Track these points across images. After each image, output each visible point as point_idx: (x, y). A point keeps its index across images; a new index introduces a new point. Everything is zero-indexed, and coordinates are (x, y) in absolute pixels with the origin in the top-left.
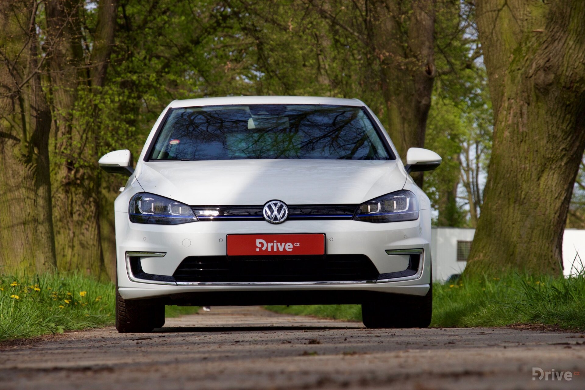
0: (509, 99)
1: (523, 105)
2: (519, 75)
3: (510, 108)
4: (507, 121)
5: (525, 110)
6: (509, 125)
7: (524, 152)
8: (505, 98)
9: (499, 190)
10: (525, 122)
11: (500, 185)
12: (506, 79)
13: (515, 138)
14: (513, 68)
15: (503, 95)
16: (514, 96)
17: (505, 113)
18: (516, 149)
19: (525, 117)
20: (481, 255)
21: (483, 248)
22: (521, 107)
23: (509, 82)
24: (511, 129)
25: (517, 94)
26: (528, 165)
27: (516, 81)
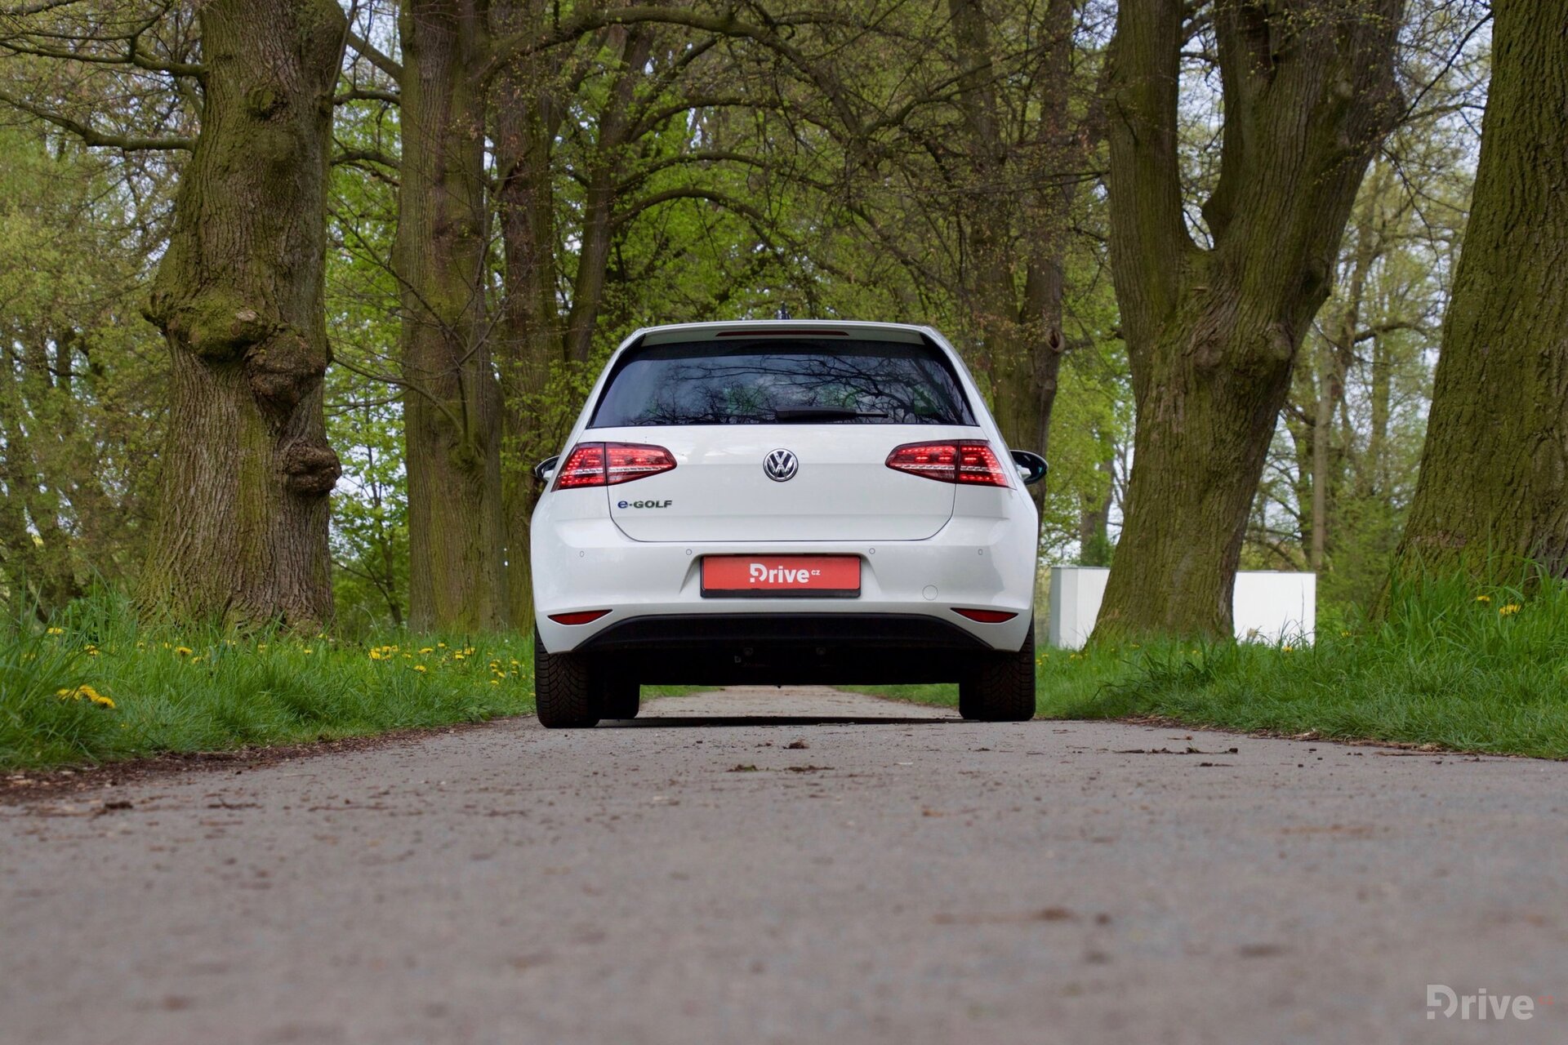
0: (1158, 386)
1: (1178, 395)
2: (1173, 352)
3: (1159, 399)
4: (1154, 417)
5: (1180, 403)
6: (1159, 425)
7: (1179, 462)
8: (1153, 385)
9: (1143, 518)
10: (1181, 419)
11: (1144, 511)
12: (1154, 357)
13: (1167, 443)
14: (1164, 342)
15: (1149, 380)
16: (1164, 381)
17: (1152, 406)
18: (1168, 458)
19: (1181, 412)
20: (1117, 611)
21: (1119, 601)
22: (1175, 398)
23: (1158, 362)
24: (1161, 429)
25: (1169, 379)
26: (1184, 482)
27: (1168, 361)
